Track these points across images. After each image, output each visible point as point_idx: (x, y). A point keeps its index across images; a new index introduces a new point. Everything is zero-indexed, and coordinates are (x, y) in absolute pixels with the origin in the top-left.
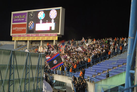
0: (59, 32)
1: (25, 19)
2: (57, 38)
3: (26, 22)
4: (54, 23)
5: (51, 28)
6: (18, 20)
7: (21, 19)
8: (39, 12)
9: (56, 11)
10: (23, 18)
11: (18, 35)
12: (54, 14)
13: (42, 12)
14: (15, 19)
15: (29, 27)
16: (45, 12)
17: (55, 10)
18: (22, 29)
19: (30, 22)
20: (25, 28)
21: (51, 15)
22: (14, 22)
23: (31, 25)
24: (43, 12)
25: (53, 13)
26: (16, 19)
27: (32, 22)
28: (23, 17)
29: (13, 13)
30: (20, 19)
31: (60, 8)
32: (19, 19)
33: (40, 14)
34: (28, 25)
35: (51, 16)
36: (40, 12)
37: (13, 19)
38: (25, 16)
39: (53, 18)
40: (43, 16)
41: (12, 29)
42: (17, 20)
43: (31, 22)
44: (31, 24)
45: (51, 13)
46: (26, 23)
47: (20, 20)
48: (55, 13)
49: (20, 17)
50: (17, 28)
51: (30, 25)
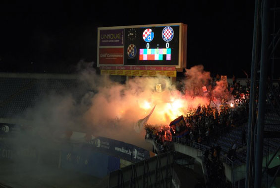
0: (178, 65)
1: (121, 40)
2: (175, 72)
3: (123, 45)
4: (170, 49)
5: (165, 56)
6: (110, 41)
7: (114, 39)
8: (144, 29)
9: (172, 30)
10: (117, 39)
11: (109, 66)
12: (169, 34)
13: (148, 31)
14: (104, 39)
15: (128, 53)
16: (154, 30)
17: (172, 27)
18: (117, 56)
19: (130, 46)
20: (122, 56)
21: (165, 36)
22: (101, 44)
23: (132, 51)
24: (150, 30)
25: (168, 32)
26: (106, 39)
27: (134, 46)
28: (118, 36)
29: (99, 29)
30: (112, 39)
31: (180, 24)
32: (110, 39)
33: (146, 33)
34: (126, 51)
35: (164, 38)
36: (146, 30)
37: (101, 40)
38: (121, 35)
39: (168, 41)
40: (150, 37)
41: (100, 56)
42: (107, 41)
43: (132, 46)
44: (132, 48)
45: (165, 32)
46: (123, 47)
47: (113, 41)
48: (171, 32)
49: (112, 36)
50: (108, 55)
51: (130, 51)
